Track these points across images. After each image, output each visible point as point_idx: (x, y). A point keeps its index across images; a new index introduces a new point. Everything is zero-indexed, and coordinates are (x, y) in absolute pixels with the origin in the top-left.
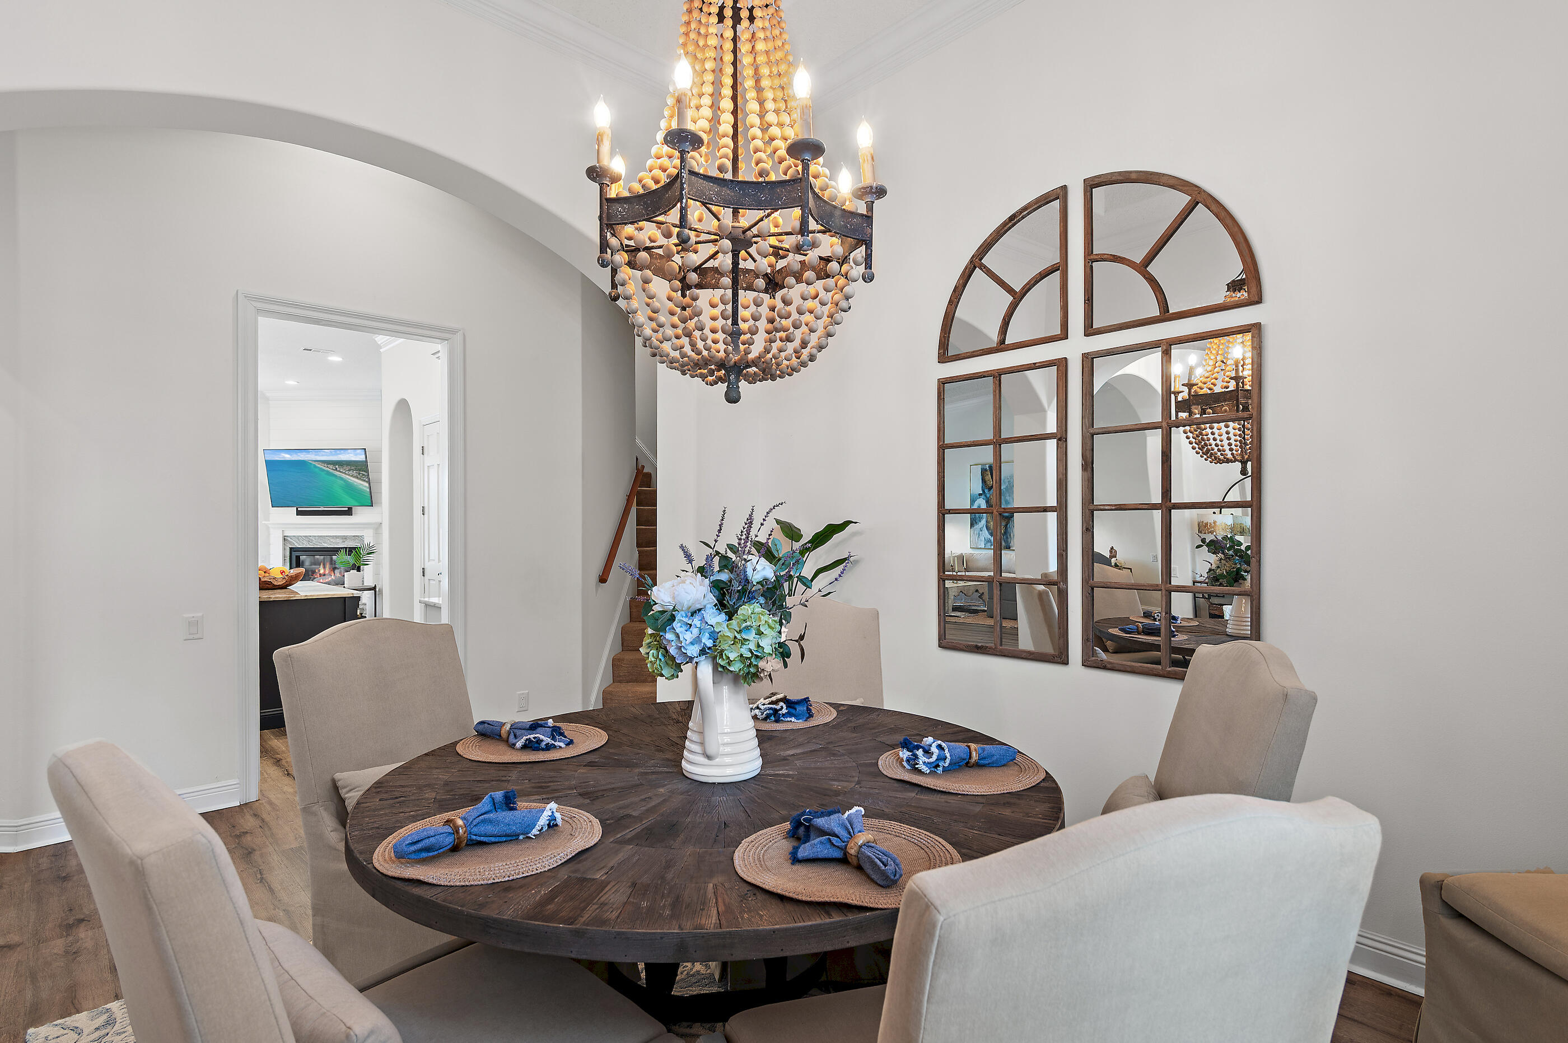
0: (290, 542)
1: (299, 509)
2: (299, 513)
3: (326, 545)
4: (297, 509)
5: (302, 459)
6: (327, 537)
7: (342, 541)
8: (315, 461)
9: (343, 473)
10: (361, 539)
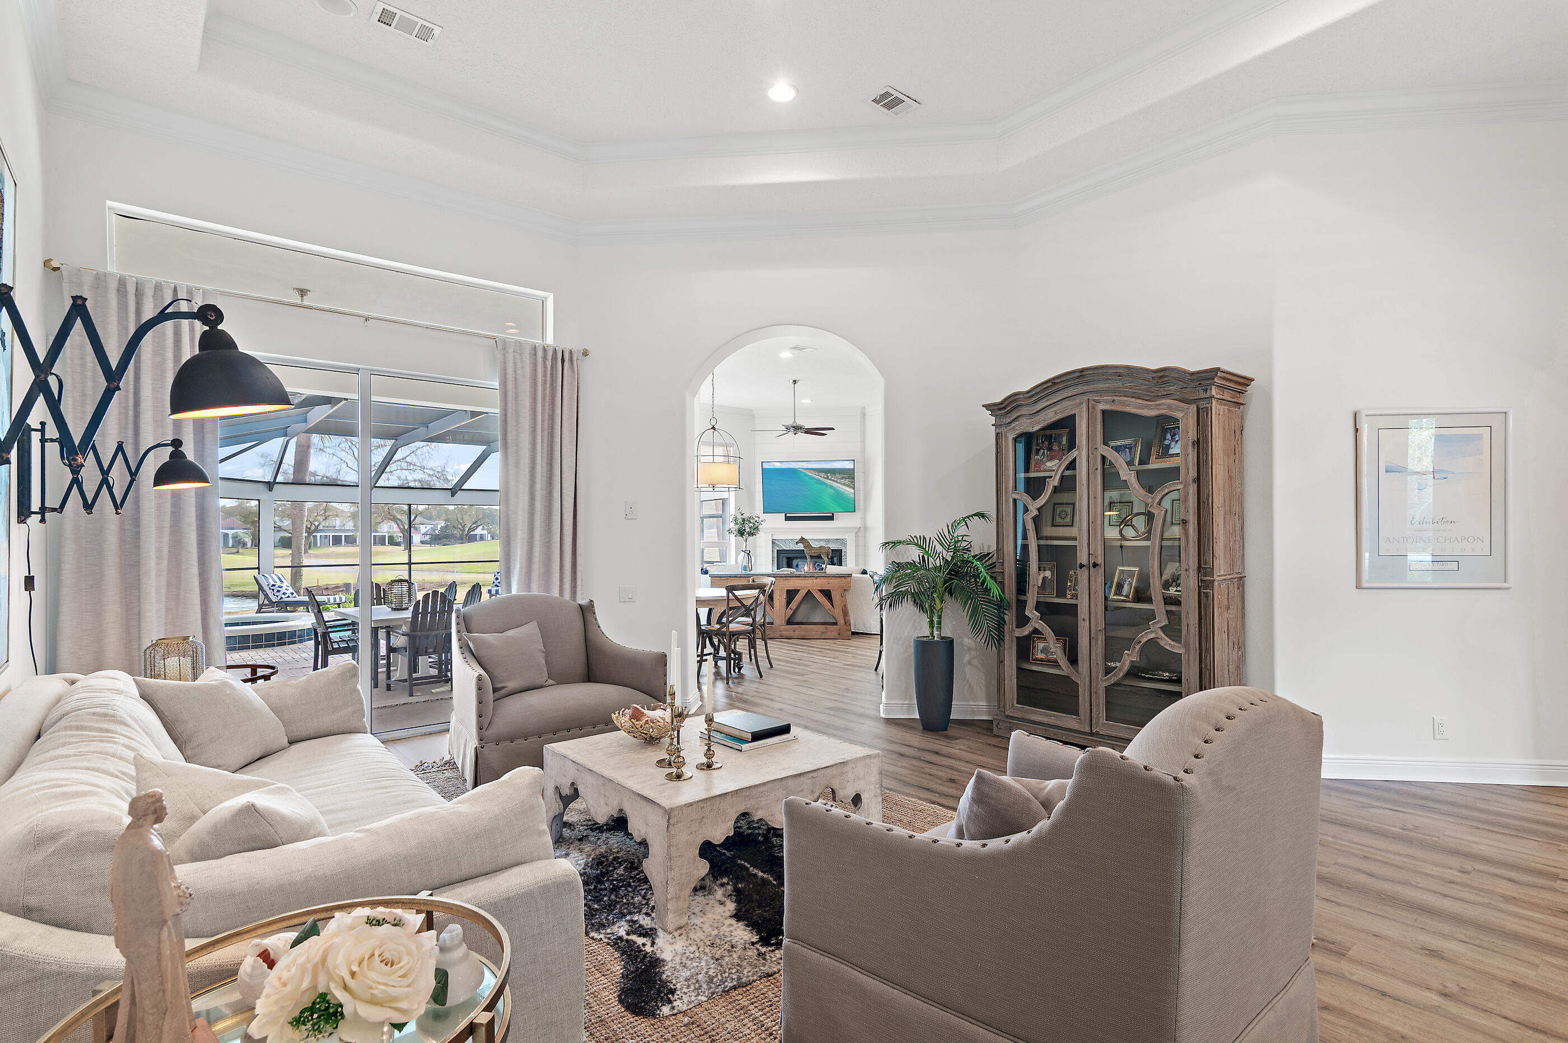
0: (778, 545)
2: (787, 519)
4: (786, 514)
9: (834, 481)
10: (843, 542)
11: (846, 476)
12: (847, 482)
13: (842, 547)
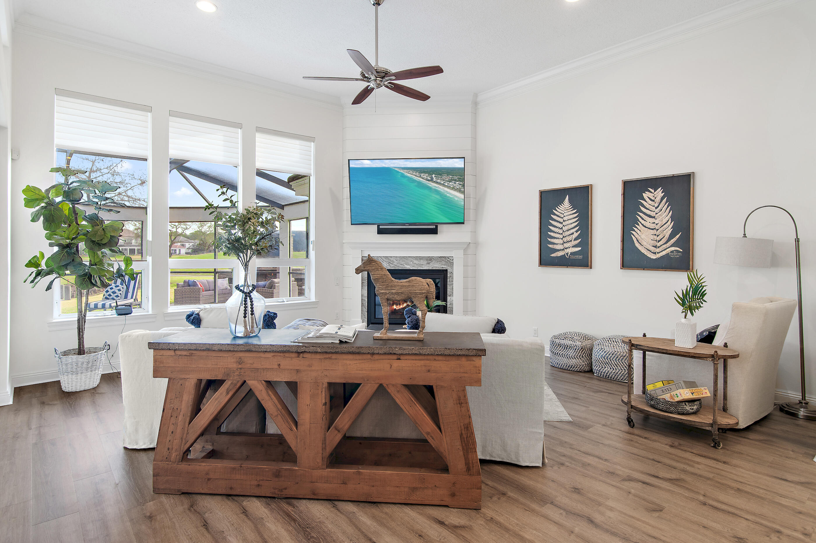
1: (381, 227)
2: (381, 232)
3: (408, 267)
4: (378, 226)
6: (410, 259)
7: (426, 262)
8: (404, 169)
9: (439, 184)
10: (449, 260)
11: (456, 178)
12: (457, 185)
13: (448, 267)
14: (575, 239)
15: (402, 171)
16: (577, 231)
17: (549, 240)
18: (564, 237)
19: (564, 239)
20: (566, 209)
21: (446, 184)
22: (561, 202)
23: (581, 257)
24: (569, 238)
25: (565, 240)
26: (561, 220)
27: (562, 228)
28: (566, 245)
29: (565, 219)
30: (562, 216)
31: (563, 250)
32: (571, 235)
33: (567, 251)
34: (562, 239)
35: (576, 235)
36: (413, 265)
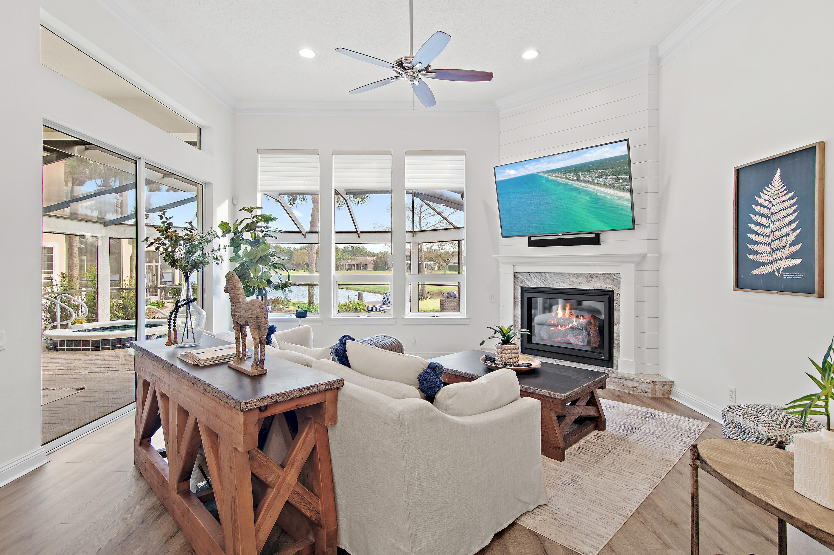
0: (521, 280)
1: (532, 239)
2: (532, 244)
3: (564, 286)
4: (529, 238)
5: (530, 173)
6: (565, 275)
7: (586, 280)
8: (547, 172)
9: (588, 182)
10: (615, 278)
11: (607, 171)
12: (609, 180)
13: (614, 287)
14: (792, 244)
15: (546, 175)
16: (794, 230)
17: (750, 246)
18: (772, 241)
19: (772, 244)
20: (776, 193)
21: (596, 181)
22: (769, 181)
23: (801, 276)
24: (780, 243)
25: (774, 245)
26: (767, 212)
27: (769, 226)
28: (776, 255)
29: (774, 209)
30: (770, 205)
31: (771, 263)
32: (784, 236)
33: (777, 265)
34: (769, 244)
35: (793, 236)
36: (570, 283)
